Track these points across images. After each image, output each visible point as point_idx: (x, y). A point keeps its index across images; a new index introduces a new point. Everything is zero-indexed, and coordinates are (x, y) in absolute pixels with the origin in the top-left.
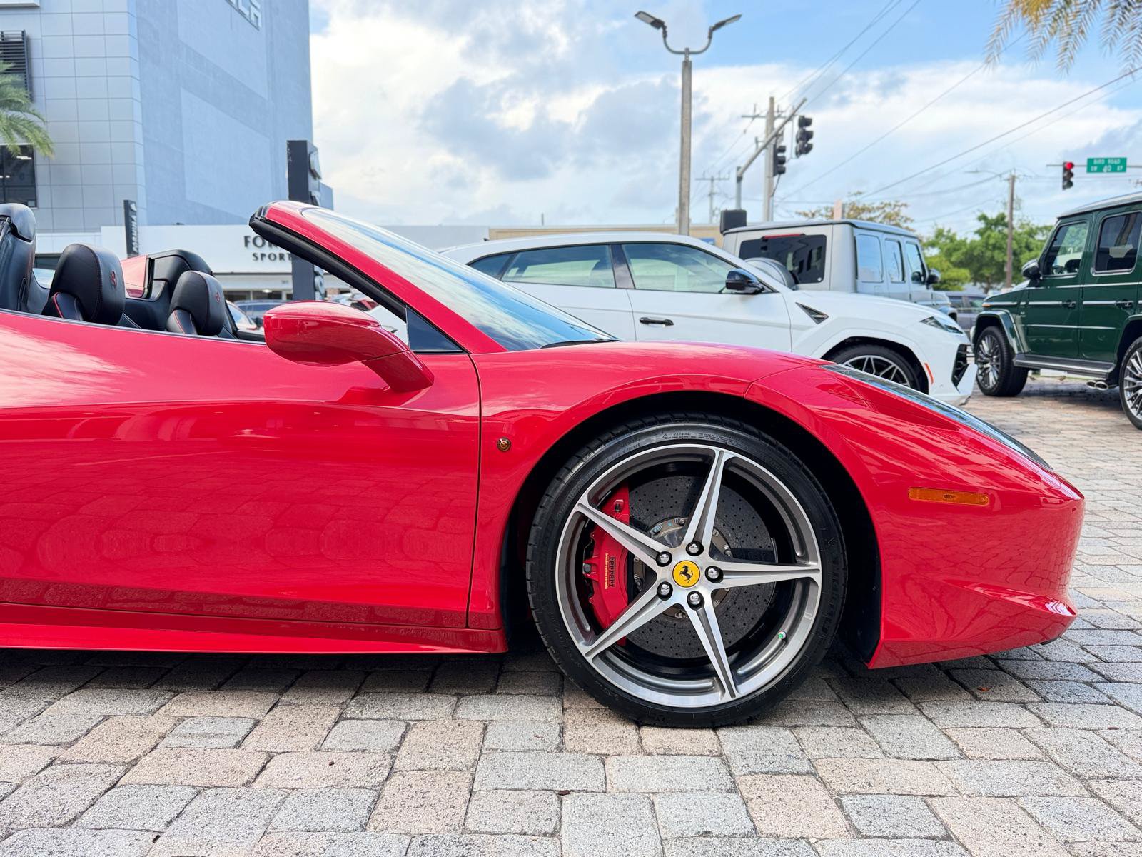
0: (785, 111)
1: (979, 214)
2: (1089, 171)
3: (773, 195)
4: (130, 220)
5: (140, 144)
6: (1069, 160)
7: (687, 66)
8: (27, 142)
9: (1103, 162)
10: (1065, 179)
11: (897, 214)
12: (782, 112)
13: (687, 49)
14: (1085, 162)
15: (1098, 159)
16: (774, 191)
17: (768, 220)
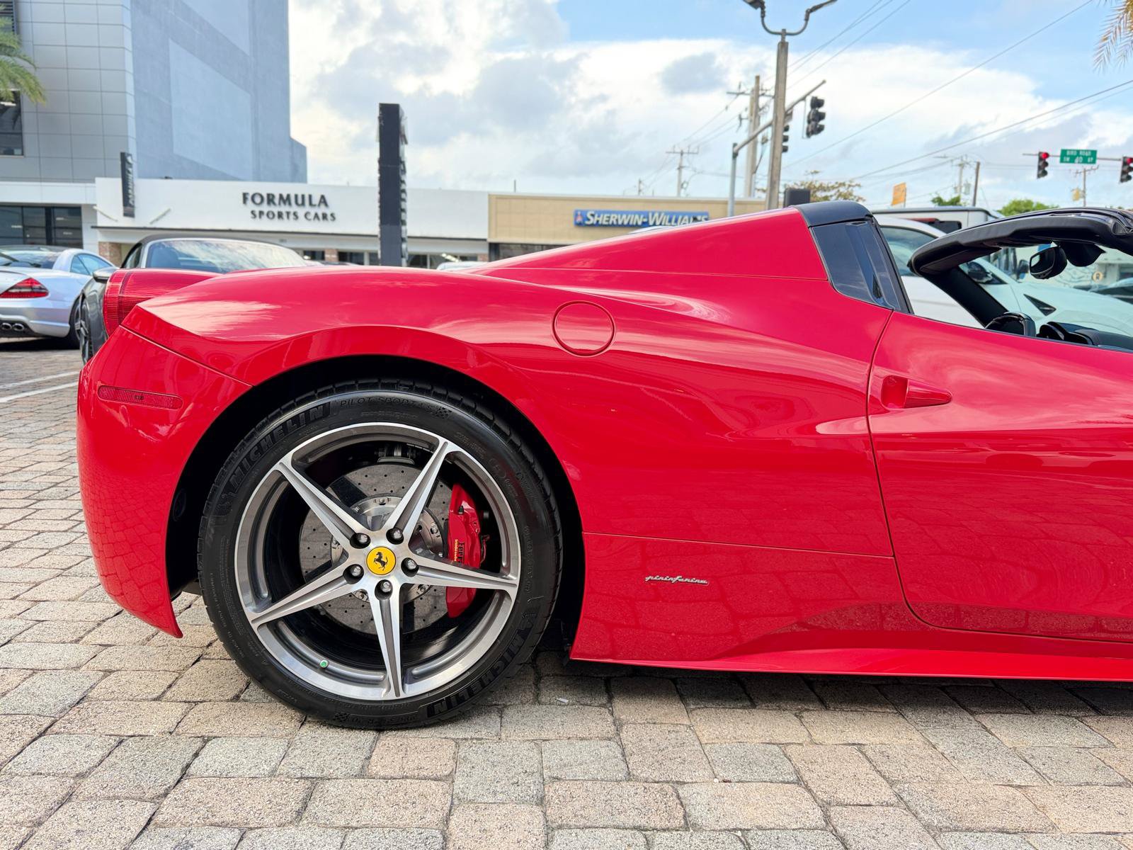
0: (770, 90)
1: (935, 196)
2: (1062, 161)
3: (755, 172)
4: (127, 173)
5: (131, 95)
6: (1044, 150)
7: (783, 48)
8: (16, 87)
9: (1075, 154)
10: (1040, 168)
11: (851, 194)
12: (766, 90)
13: (784, 30)
14: (1059, 153)
15: (1070, 150)
16: (757, 167)
17: (750, 195)
